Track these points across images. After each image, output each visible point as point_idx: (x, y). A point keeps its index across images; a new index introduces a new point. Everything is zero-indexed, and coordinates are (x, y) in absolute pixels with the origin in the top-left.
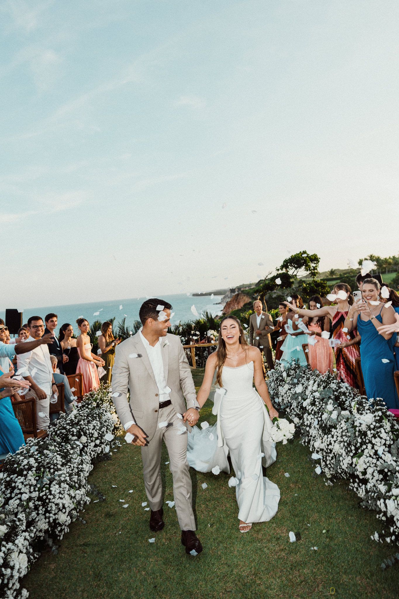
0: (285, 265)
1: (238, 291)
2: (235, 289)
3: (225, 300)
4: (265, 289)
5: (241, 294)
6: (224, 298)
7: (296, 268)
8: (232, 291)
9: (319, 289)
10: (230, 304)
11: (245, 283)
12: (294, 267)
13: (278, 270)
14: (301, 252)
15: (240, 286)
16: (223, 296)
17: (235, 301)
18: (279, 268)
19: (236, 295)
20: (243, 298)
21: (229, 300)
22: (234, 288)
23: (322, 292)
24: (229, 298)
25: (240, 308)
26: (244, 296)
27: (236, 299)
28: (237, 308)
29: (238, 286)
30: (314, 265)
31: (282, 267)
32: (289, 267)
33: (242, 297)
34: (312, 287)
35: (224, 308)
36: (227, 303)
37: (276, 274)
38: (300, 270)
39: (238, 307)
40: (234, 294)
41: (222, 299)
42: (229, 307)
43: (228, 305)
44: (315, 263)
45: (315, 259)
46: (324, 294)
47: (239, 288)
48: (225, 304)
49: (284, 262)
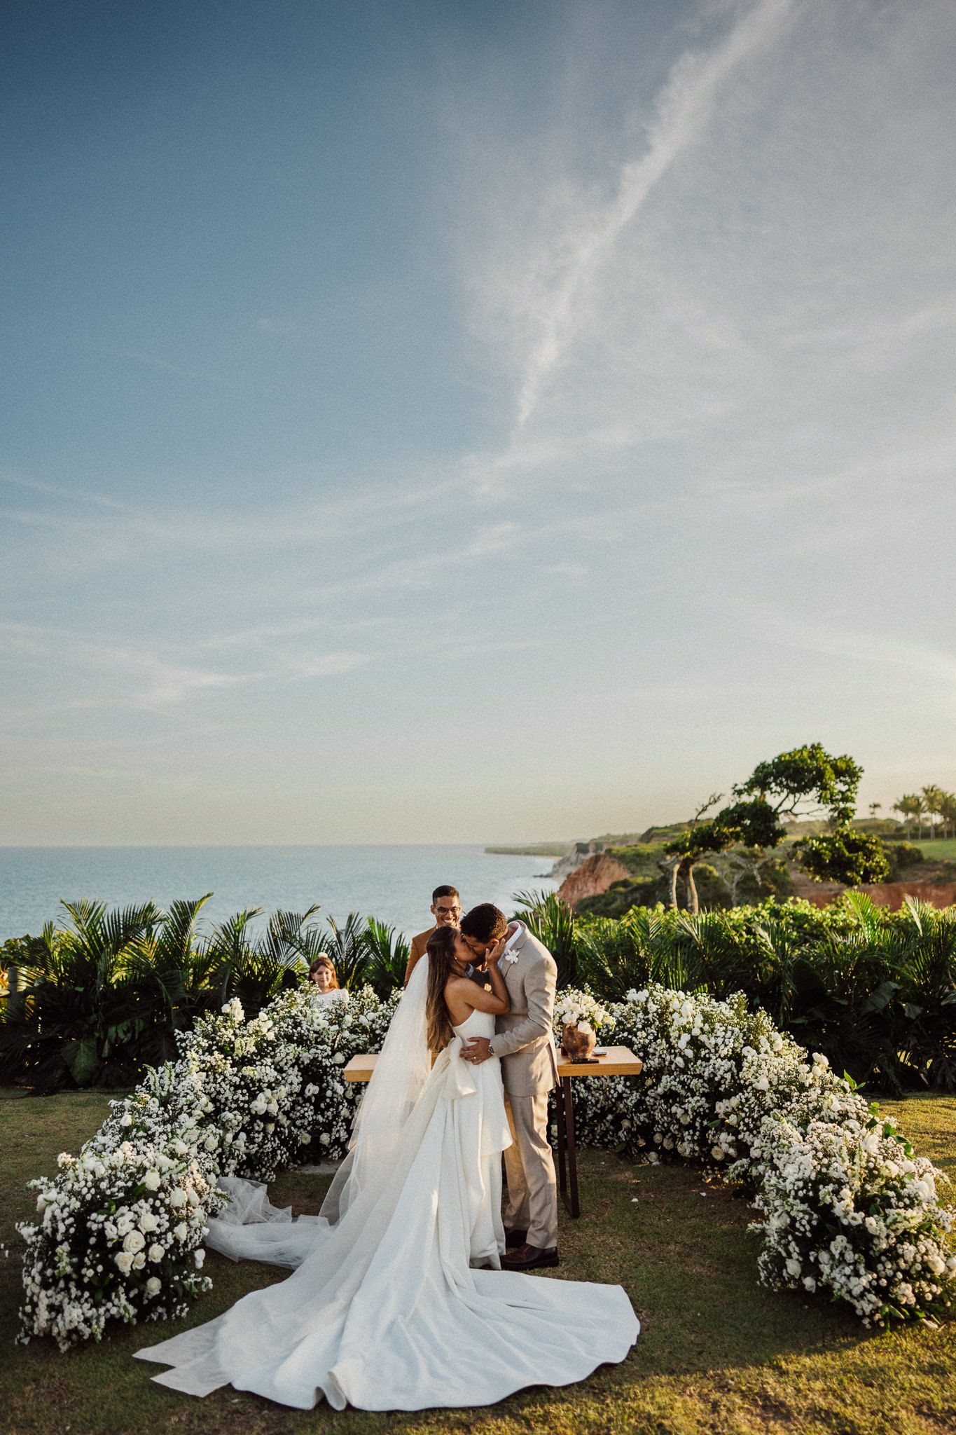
0: (762, 778)
1: (595, 851)
2: (587, 845)
3: (561, 870)
4: (700, 845)
5: (605, 856)
6: (561, 863)
7: (793, 791)
8: (582, 848)
9: (857, 858)
10: (575, 880)
11: (614, 833)
12: (787, 787)
13: (740, 793)
14: (805, 747)
15: (600, 838)
16: (560, 858)
17: (587, 874)
18: (740, 787)
19: (591, 859)
20: (609, 867)
21: (573, 870)
22: (585, 842)
23: (866, 869)
24: (571, 864)
25: (600, 891)
26: (613, 862)
27: (593, 868)
28: (592, 893)
29: (596, 836)
30: (844, 788)
31: (751, 785)
32: (773, 785)
33: (606, 866)
34: (839, 849)
35: (561, 888)
36: (568, 876)
37: (733, 805)
38: (803, 797)
39: (595, 888)
40: (583, 857)
41: (555, 866)
42: (573, 888)
43: (571, 881)
44: (845, 783)
45: (848, 772)
46: (870, 872)
47: (598, 846)
48: (563, 879)
49: (757, 770)
